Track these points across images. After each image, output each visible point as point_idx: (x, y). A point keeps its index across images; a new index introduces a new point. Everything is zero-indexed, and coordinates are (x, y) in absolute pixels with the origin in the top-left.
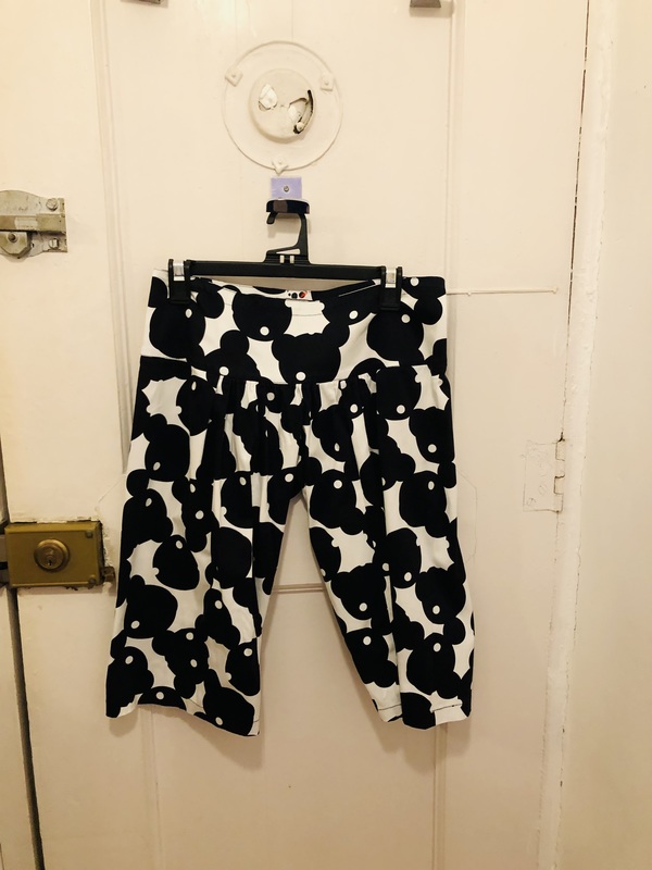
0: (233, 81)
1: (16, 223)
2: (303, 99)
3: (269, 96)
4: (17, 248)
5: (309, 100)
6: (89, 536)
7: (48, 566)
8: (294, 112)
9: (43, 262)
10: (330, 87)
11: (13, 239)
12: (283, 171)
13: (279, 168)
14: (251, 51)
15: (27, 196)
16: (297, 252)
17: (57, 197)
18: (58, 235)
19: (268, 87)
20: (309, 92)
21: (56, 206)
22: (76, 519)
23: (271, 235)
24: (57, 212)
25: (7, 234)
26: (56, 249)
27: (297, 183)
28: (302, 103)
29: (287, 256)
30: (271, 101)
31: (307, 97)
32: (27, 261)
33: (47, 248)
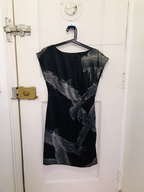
0: (62, 4)
1: (22, 30)
4: (22, 35)
6: (34, 89)
8: (73, 10)
9: (26, 37)
10: (80, 5)
12: (71, 21)
15: (24, 25)
17: (30, 25)
19: (68, 5)
20: (76, 6)
22: (31, 87)
24: (29, 28)
25: (20, 32)
31: (76, 7)
32: (24, 37)
33: (27, 35)
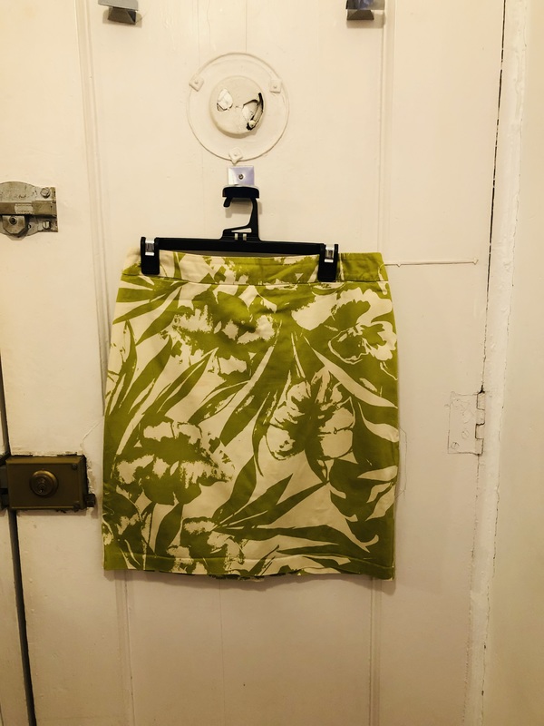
0: (194, 87)
1: (16, 208)
2: (255, 101)
3: (226, 98)
4: (17, 229)
5: (260, 102)
6: (74, 468)
7: (40, 493)
8: (247, 112)
9: (39, 241)
10: (277, 90)
11: (13, 222)
12: (238, 162)
13: (235, 159)
14: (211, 62)
15: (25, 186)
16: (249, 230)
17: (49, 187)
18: (51, 218)
19: (225, 91)
20: (260, 95)
21: (50, 193)
22: (65, 453)
23: (228, 215)
24: (49, 199)
25: (9, 217)
26: (48, 230)
27: (251, 173)
28: (254, 104)
30: (227, 103)
31: (258, 99)
32: (26, 239)
33: (41, 228)
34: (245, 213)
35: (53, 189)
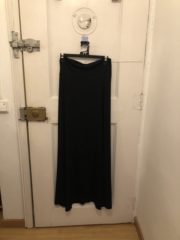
0: (74, 16)
1: (30, 45)
2: (89, 20)
3: (82, 19)
4: (30, 50)
5: (90, 20)
6: (43, 110)
7: (35, 116)
8: (87, 23)
10: (94, 17)
11: (30, 49)
12: (84, 35)
13: (83, 34)
14: (78, 10)
15: (33, 40)
16: (87, 52)
17: (38, 40)
18: (38, 48)
19: (82, 17)
20: (90, 18)
21: (38, 42)
22: (40, 107)
23: (82, 49)
25: (28, 47)
26: (38, 51)
27: (87, 38)
28: (88, 21)
29: (84, 53)
30: (82, 20)
32: (32, 53)
33: (36, 50)
34: (86, 48)
35: (39, 41)
